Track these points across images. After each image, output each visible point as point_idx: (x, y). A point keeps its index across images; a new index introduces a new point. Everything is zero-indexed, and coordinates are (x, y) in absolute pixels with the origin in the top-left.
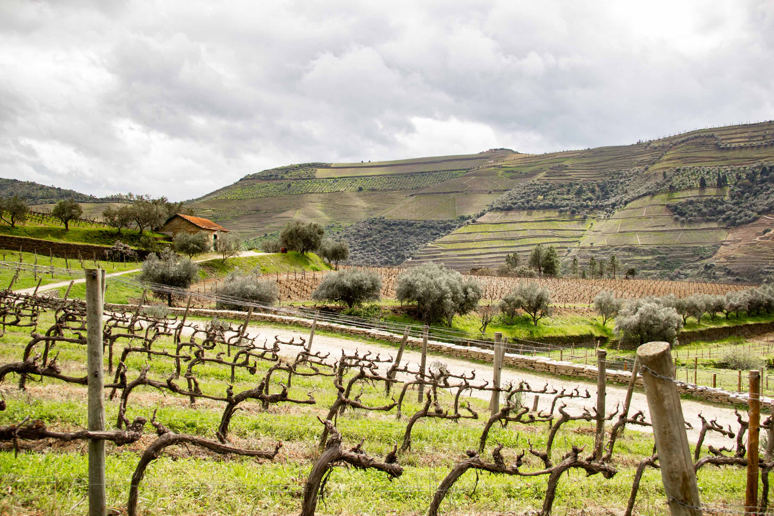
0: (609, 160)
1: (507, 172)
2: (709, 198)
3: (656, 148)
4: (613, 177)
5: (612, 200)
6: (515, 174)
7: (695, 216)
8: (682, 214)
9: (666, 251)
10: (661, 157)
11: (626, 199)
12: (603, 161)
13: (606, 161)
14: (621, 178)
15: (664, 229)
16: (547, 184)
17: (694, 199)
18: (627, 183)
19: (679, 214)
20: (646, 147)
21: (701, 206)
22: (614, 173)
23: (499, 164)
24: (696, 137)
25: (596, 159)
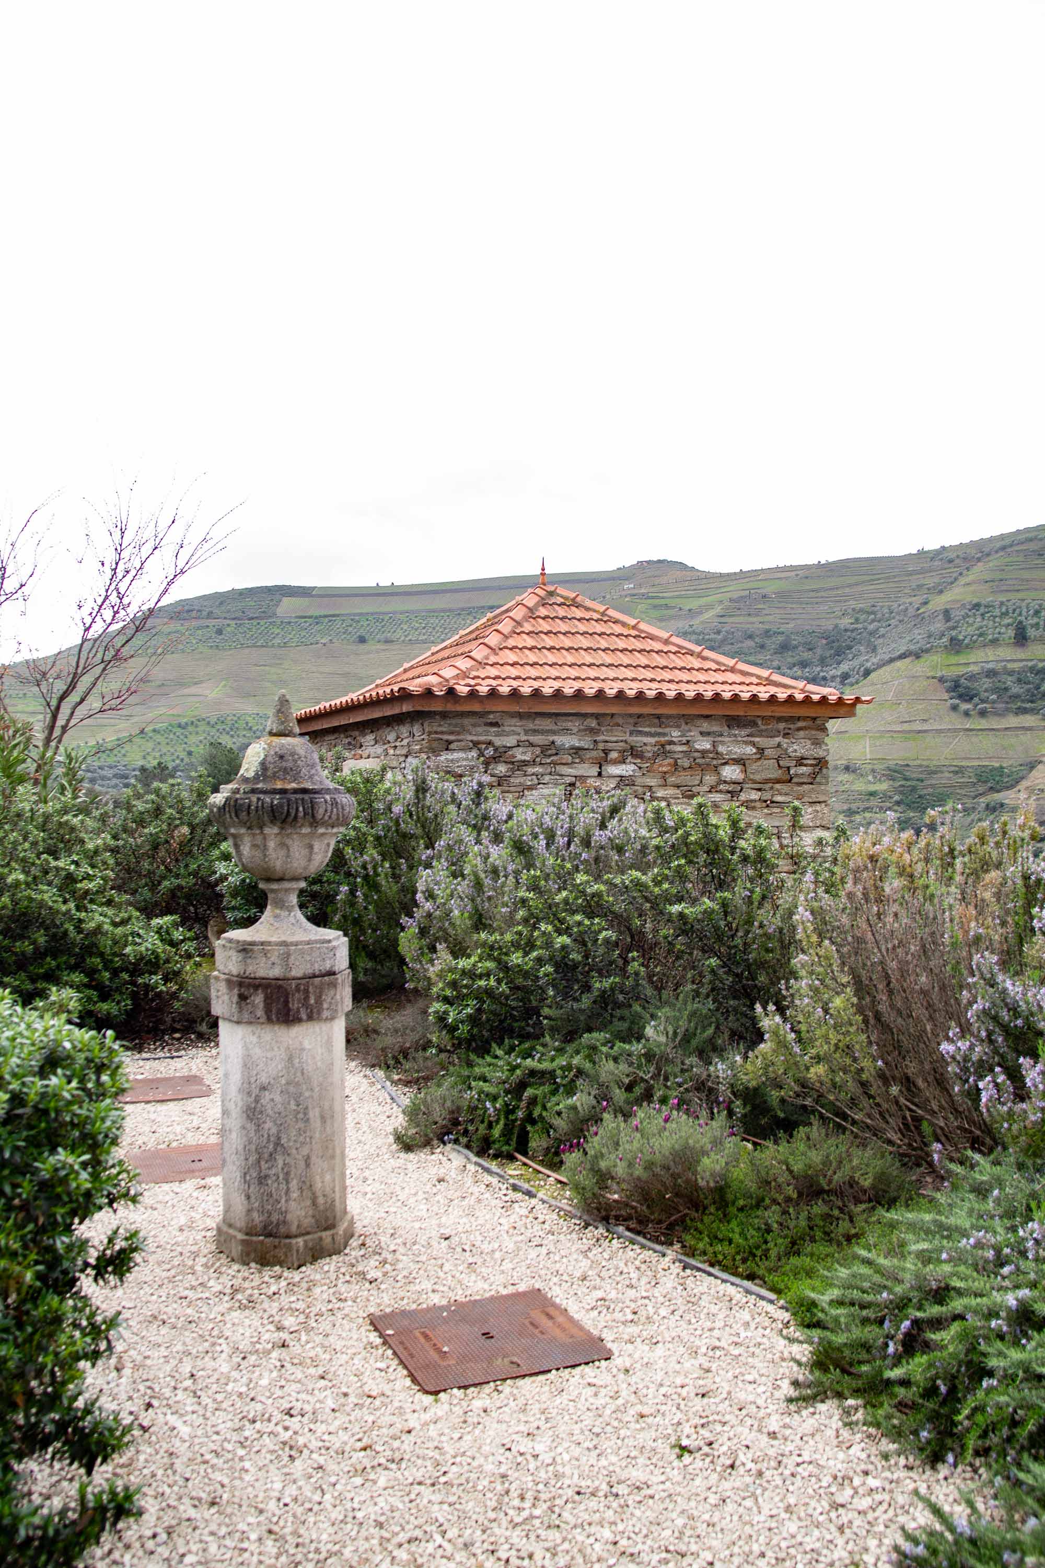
0: (857, 584)
1: (655, 607)
2: (1030, 664)
3: (951, 561)
4: (857, 620)
5: (844, 667)
6: (671, 612)
7: (994, 702)
8: (967, 696)
9: (921, 772)
10: (956, 579)
11: (869, 665)
12: (843, 587)
13: (849, 586)
14: (873, 621)
15: (926, 727)
16: (719, 632)
17: (999, 666)
18: (882, 631)
19: (960, 697)
20: (932, 559)
21: (1009, 681)
22: (861, 611)
23: (643, 591)
24: (1031, 540)
25: (832, 582)
